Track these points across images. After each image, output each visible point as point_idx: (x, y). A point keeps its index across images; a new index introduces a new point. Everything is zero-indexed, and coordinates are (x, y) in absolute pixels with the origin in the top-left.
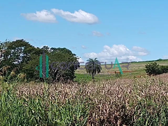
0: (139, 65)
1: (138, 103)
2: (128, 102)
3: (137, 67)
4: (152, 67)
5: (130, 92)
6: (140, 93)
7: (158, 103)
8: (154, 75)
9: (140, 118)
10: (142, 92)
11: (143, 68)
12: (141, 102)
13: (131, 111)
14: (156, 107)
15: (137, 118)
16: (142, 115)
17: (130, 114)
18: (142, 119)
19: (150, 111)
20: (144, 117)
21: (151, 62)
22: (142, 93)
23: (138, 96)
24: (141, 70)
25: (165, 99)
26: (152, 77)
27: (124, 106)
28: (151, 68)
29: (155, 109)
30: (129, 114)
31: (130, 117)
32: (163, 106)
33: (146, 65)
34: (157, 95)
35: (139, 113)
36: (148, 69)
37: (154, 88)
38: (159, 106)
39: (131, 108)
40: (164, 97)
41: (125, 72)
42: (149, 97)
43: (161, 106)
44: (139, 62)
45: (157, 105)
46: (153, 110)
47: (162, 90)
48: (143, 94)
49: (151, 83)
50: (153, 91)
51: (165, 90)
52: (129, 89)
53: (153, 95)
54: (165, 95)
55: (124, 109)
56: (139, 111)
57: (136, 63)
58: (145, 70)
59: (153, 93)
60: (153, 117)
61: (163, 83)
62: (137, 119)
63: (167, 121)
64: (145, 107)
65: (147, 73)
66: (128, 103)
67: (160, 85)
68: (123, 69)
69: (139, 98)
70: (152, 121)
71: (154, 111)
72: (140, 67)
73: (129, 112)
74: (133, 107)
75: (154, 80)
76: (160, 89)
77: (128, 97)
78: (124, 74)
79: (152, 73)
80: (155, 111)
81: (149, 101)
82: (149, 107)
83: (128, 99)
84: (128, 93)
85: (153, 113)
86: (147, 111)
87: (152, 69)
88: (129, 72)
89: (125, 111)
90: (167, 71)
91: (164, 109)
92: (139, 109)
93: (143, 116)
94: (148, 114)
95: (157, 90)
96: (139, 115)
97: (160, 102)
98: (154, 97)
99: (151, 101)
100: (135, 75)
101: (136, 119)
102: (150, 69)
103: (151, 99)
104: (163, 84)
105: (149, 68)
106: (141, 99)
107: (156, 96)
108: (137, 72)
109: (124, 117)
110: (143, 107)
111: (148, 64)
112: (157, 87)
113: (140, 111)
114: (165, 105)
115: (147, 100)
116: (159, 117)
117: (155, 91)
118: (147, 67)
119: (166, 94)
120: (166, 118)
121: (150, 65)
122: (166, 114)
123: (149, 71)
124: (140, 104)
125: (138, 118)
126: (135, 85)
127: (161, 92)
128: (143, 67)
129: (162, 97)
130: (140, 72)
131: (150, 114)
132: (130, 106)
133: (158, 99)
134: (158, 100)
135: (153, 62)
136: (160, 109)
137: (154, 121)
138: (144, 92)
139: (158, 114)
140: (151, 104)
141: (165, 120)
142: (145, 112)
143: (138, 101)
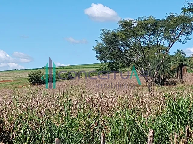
0: (21, 74)
1: (18, 116)
2: (6, 115)
3: (18, 75)
5: (9, 104)
6: (21, 105)
7: (41, 116)
8: (38, 85)
9: (20, 135)
10: (24, 104)
11: (25, 77)
12: (22, 115)
13: (10, 126)
14: (39, 122)
15: (16, 135)
16: (22, 130)
17: (9, 129)
18: (22, 135)
19: (32, 126)
20: (25, 133)
21: (35, 70)
23: (19, 109)
24: (23, 79)
25: (49, 113)
26: (36, 87)
27: (2, 120)
28: (35, 77)
29: (37, 124)
30: (7, 130)
31: (8, 133)
32: (47, 120)
33: (29, 73)
34: (41, 108)
35: (19, 128)
36: (31, 78)
37: (38, 99)
38: (42, 120)
39: (10, 123)
40: (49, 110)
41: (5, 81)
42: (32, 110)
43: (44, 121)
44: (21, 70)
45: (40, 119)
47: (46, 102)
48: (25, 107)
49: (34, 94)
50: (36, 103)
51: (50, 102)
52: (8, 101)
53: (36, 108)
54: (49, 108)
55: (2, 124)
56: (19, 126)
57: (17, 71)
58: (28, 79)
59: (36, 105)
60: (35, 133)
61: (48, 94)
63: (51, 138)
64: (26, 122)
65: (30, 83)
66: (7, 118)
67: (45, 97)
68: (3, 78)
70: (34, 137)
71: (36, 126)
72: (23, 76)
73: (8, 127)
74: (12, 121)
75: (37, 90)
76: (44, 101)
77: (7, 110)
78: (4, 83)
79: (36, 83)
80: (38, 126)
81: (31, 115)
82: (31, 121)
83: (6, 113)
84: (7, 106)
85: (35, 129)
86: (29, 126)
87: (35, 78)
88: (9, 82)
89: (3, 127)
91: (48, 124)
92: (19, 124)
93: (23, 132)
94: (30, 129)
95: (41, 102)
96: (19, 130)
97: (44, 116)
98: (36, 110)
99: (33, 115)
100: (15, 84)
102: (34, 79)
103: (33, 112)
104: (48, 96)
105: (33, 77)
106: (21, 113)
107: (39, 109)
108: (19, 81)
109: (2, 133)
110: (24, 121)
111: (31, 72)
112: (41, 98)
113: (21, 126)
114: (49, 119)
115: (29, 114)
116: (43, 133)
117: (39, 103)
118: (30, 76)
119: (50, 106)
120: (50, 133)
121: (34, 74)
122: (50, 129)
123: (32, 81)
124: (21, 117)
125: (18, 134)
126: (14, 97)
127: (45, 105)
128: (26, 75)
129: (46, 110)
130: (22, 82)
131: (32, 129)
132: (9, 121)
133: (42, 112)
134: (42, 114)
135: (37, 70)
136: (44, 124)
137: (36, 138)
138: (25, 104)
139: (41, 129)
140: (33, 118)
141: (49, 136)
142: (26, 127)
143: (18, 115)
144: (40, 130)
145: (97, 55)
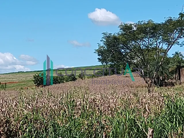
0: (27, 76)
1: (23, 117)
2: (13, 116)
3: (24, 77)
4: (41, 78)
5: (16, 105)
6: (26, 106)
7: (46, 117)
8: (43, 86)
9: (25, 134)
10: (29, 105)
11: (31, 79)
12: (27, 115)
13: (16, 126)
14: (44, 121)
16: (27, 130)
18: (27, 135)
19: (37, 126)
20: (30, 132)
21: (40, 72)
22: (29, 107)
23: (24, 110)
24: (29, 80)
25: (53, 113)
26: (41, 88)
27: (8, 120)
28: (39, 78)
29: (42, 124)
30: (14, 130)
31: (14, 133)
32: (51, 120)
33: (34, 75)
34: (45, 108)
35: (24, 128)
36: (36, 80)
37: (42, 100)
38: (47, 121)
39: (16, 123)
40: (53, 110)
41: (11, 83)
42: (37, 110)
43: (49, 121)
44: (26, 72)
45: (44, 119)
46: (40, 124)
47: (50, 103)
49: (39, 95)
50: (41, 104)
51: (54, 102)
52: (14, 102)
53: (41, 108)
54: (54, 108)
55: (9, 124)
56: (24, 126)
57: (23, 73)
58: (33, 80)
59: (41, 106)
60: (40, 133)
61: (52, 95)
62: (23, 135)
63: (55, 137)
64: (31, 122)
65: (35, 84)
66: (13, 118)
67: (49, 98)
68: (9, 79)
69: (26, 112)
70: (39, 136)
71: (41, 126)
72: (28, 78)
73: (14, 127)
74: (18, 121)
75: (42, 91)
76: (49, 101)
77: (13, 111)
78: (10, 85)
79: (40, 84)
80: (43, 126)
81: (36, 115)
82: (36, 121)
83: (13, 113)
84: (14, 106)
85: (40, 128)
86: (34, 126)
87: (40, 80)
88: (15, 83)
89: (10, 127)
90: (56, 82)
91: (53, 123)
92: (25, 124)
94: (35, 129)
95: (45, 102)
96: (25, 130)
97: (48, 116)
98: (41, 111)
99: (38, 115)
100: (21, 86)
101: (21, 135)
102: (38, 80)
103: (38, 112)
104: (52, 96)
105: (38, 79)
106: (27, 113)
107: (44, 109)
108: (25, 82)
109: (8, 133)
110: (29, 121)
111: (36, 74)
112: (45, 99)
113: (26, 126)
114: (53, 119)
115: (34, 114)
116: (47, 132)
117: (43, 104)
118: (35, 78)
119: (54, 107)
120: (54, 133)
121: (39, 75)
122: (54, 129)
123: (37, 82)
124: (26, 118)
125: (23, 133)
126: (20, 98)
127: (50, 105)
128: (31, 77)
129: (50, 110)
130: (27, 83)
131: (37, 129)
132: (15, 121)
133: (46, 112)
134: (46, 114)
136: (48, 124)
137: (41, 137)
138: (31, 105)
139: (46, 128)
140: (38, 118)
141: (53, 135)
142: (31, 127)
143: (24, 115)
144: (44, 130)
145: (99, 57)
